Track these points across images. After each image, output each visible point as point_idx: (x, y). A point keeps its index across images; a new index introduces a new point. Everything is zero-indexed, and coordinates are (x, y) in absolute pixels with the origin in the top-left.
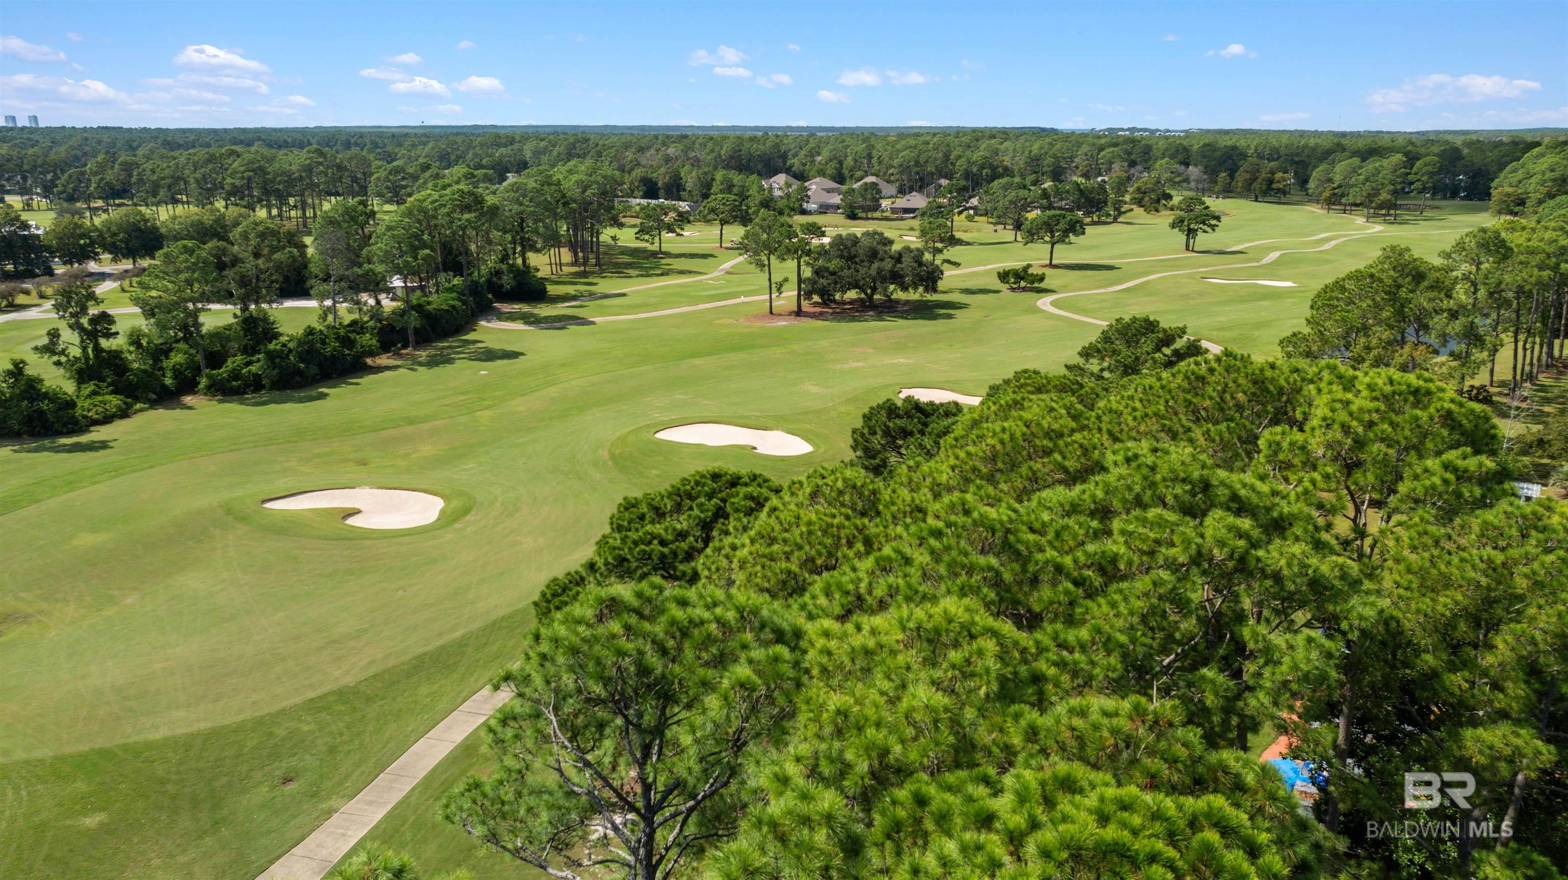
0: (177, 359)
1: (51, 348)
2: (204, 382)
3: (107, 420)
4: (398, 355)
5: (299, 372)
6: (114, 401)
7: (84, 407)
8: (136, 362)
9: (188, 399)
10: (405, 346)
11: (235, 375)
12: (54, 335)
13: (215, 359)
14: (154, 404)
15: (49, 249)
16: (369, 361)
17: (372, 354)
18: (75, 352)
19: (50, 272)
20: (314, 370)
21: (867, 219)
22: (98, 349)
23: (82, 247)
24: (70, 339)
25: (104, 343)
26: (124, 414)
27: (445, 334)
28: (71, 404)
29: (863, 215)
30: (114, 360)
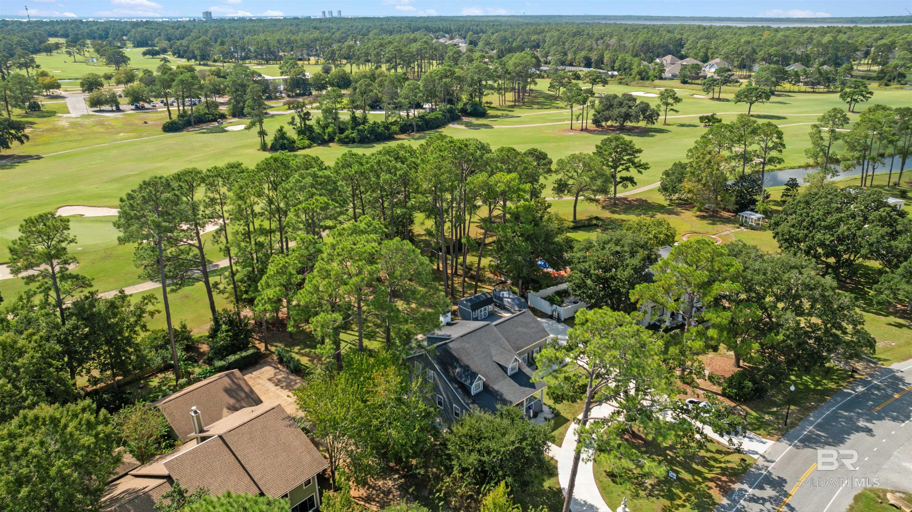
0: (330, 129)
1: (292, 123)
2: (337, 138)
3: (304, 148)
4: (409, 135)
5: (367, 137)
6: (307, 142)
7: (298, 144)
8: (317, 129)
9: (331, 144)
10: (413, 131)
11: (347, 137)
12: (293, 118)
13: (342, 131)
14: (319, 145)
15: (310, 85)
16: (396, 136)
17: (397, 134)
18: (299, 125)
19: (311, 94)
20: (373, 137)
21: (692, 83)
22: (305, 124)
23: (323, 84)
24: (298, 120)
25: (308, 122)
26: (309, 147)
27: (431, 128)
28: (294, 142)
29: (690, 81)
30: (310, 129)
